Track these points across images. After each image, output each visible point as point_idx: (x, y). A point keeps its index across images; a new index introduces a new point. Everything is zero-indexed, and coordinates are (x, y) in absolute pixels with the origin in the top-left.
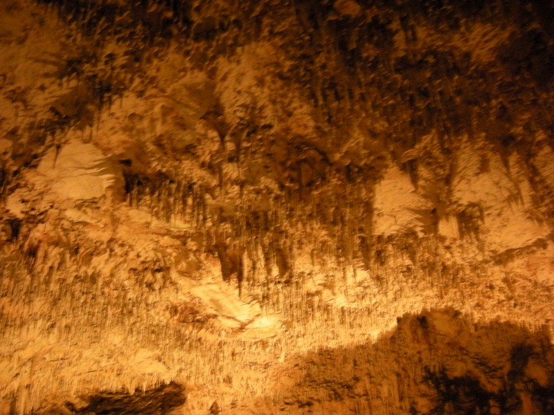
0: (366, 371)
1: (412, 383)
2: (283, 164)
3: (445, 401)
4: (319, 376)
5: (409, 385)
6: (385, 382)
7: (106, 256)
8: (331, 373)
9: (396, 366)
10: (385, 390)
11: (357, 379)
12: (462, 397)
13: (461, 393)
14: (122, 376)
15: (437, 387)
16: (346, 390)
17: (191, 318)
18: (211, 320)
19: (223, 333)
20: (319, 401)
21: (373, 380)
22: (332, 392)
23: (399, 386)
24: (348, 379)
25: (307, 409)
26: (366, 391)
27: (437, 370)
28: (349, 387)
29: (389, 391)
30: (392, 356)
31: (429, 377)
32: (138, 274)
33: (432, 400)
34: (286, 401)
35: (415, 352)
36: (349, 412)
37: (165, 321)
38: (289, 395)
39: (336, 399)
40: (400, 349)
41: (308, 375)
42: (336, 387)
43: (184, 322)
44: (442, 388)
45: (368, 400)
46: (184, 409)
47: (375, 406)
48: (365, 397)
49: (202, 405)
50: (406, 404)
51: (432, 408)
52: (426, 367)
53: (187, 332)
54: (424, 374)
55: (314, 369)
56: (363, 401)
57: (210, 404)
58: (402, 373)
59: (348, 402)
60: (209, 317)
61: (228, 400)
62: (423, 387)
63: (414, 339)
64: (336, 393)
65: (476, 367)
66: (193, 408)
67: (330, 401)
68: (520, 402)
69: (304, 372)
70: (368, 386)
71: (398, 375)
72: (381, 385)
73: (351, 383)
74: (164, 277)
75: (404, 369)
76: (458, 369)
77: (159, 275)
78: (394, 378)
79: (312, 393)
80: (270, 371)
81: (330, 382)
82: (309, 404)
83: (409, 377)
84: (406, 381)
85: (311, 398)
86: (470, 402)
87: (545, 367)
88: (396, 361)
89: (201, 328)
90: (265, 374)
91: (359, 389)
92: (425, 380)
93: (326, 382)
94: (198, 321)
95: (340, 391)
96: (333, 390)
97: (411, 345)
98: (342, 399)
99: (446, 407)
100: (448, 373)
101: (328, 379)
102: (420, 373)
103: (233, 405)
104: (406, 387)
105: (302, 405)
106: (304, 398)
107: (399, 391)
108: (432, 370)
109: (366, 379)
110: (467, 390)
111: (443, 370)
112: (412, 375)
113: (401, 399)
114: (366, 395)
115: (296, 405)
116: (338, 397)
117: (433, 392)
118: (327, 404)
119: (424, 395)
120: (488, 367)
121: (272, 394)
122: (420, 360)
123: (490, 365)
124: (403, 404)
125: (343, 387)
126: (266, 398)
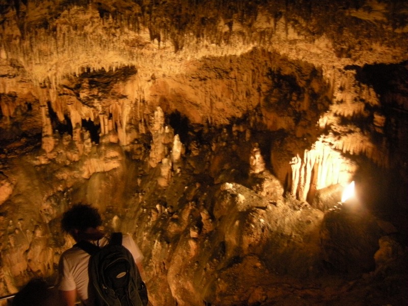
0: (236, 66)
1: (260, 75)
2: (172, 15)
3: (275, 87)
4: (211, 65)
5: (259, 76)
6: (245, 73)
7: (90, 24)
8: (217, 64)
9: (252, 67)
10: (245, 77)
11: (231, 69)
12: (284, 87)
13: (284, 85)
14: (101, 63)
15: (273, 80)
16: (225, 74)
17: (136, 44)
18: (148, 45)
19: (155, 50)
20: (210, 78)
21: (240, 71)
22: (218, 74)
23: (253, 76)
24: (227, 68)
25: (203, 82)
26: (235, 77)
27: (275, 69)
28: (227, 73)
29: (247, 78)
30: (251, 61)
31: (271, 73)
32: (107, 30)
33: (268, 86)
34: (193, 76)
35: (263, 60)
36: (225, 86)
37: (123, 47)
38: (194, 73)
39: (219, 78)
40: (255, 58)
41: (206, 64)
42: (220, 71)
43: (133, 46)
44: (276, 80)
45: (236, 81)
46: (136, 76)
47: (239, 84)
48: (234, 80)
49: (146, 75)
50: (256, 85)
51: (268, 90)
52: (269, 68)
53: (135, 51)
54: (267, 71)
55: (209, 62)
56: (233, 81)
57: (151, 75)
58: (256, 70)
59: (225, 80)
60: (146, 43)
61: (160, 74)
62: (266, 78)
63: (262, 54)
64: (220, 75)
65: (296, 72)
66: (141, 76)
67: (216, 79)
68: (304, 98)
69: (203, 63)
70: (237, 74)
71: (253, 71)
72: (243, 74)
73: (229, 71)
74: (121, 30)
75: (257, 68)
76: (287, 71)
77: (118, 30)
78: (251, 72)
79: (207, 74)
80: (183, 62)
81: (217, 68)
82: (205, 79)
83: (259, 72)
84: (257, 74)
85: (207, 77)
86: (287, 90)
87: (319, 84)
88: (253, 64)
89: (142, 49)
90: (180, 64)
91: (232, 75)
92: (268, 74)
93: (215, 68)
94: (141, 45)
95: (222, 74)
96: (219, 73)
97: (261, 57)
98: (222, 79)
99: (274, 91)
100: (281, 72)
101: (216, 67)
102: (266, 71)
103: (164, 76)
104: (257, 77)
105: (201, 80)
106: (202, 76)
107: (252, 78)
108: (273, 70)
109: (236, 70)
110: (288, 83)
111: (279, 70)
112: (261, 71)
113: (253, 82)
114: (235, 79)
115: (198, 79)
116: (221, 77)
117: (270, 82)
118: (214, 80)
119: (265, 83)
120: (302, 73)
121: (184, 73)
122: (266, 64)
123: (303, 72)
124: (254, 85)
125: (224, 72)
126: (181, 74)
